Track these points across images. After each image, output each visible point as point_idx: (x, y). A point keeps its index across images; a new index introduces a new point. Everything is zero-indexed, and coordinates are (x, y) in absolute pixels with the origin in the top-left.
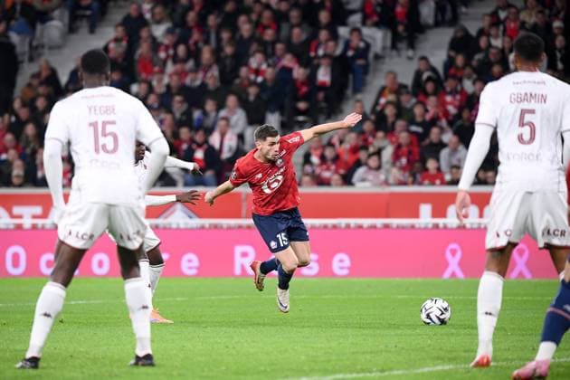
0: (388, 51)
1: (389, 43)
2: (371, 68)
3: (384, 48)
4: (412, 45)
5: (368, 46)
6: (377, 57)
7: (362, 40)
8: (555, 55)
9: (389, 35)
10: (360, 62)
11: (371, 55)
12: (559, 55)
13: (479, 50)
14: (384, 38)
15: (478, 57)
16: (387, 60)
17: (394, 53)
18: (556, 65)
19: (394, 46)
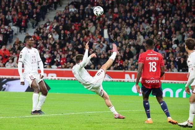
0: (19, 33)
1: (19, 31)
2: (14, 37)
3: (17, 32)
4: (25, 31)
5: (12, 31)
6: (16, 34)
7: (11, 29)
8: (61, 35)
9: (19, 29)
10: (11, 35)
11: (14, 33)
12: (62, 35)
13: (41, 33)
14: (18, 29)
15: (40, 35)
16: (18, 35)
17: (20, 33)
18: (61, 38)
19: (20, 32)
